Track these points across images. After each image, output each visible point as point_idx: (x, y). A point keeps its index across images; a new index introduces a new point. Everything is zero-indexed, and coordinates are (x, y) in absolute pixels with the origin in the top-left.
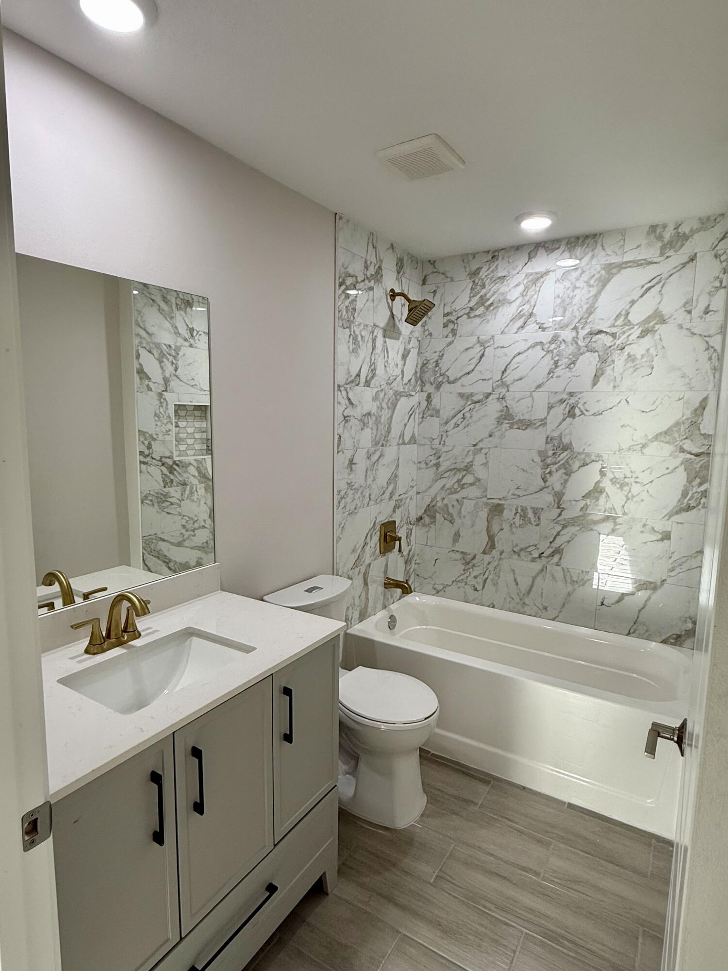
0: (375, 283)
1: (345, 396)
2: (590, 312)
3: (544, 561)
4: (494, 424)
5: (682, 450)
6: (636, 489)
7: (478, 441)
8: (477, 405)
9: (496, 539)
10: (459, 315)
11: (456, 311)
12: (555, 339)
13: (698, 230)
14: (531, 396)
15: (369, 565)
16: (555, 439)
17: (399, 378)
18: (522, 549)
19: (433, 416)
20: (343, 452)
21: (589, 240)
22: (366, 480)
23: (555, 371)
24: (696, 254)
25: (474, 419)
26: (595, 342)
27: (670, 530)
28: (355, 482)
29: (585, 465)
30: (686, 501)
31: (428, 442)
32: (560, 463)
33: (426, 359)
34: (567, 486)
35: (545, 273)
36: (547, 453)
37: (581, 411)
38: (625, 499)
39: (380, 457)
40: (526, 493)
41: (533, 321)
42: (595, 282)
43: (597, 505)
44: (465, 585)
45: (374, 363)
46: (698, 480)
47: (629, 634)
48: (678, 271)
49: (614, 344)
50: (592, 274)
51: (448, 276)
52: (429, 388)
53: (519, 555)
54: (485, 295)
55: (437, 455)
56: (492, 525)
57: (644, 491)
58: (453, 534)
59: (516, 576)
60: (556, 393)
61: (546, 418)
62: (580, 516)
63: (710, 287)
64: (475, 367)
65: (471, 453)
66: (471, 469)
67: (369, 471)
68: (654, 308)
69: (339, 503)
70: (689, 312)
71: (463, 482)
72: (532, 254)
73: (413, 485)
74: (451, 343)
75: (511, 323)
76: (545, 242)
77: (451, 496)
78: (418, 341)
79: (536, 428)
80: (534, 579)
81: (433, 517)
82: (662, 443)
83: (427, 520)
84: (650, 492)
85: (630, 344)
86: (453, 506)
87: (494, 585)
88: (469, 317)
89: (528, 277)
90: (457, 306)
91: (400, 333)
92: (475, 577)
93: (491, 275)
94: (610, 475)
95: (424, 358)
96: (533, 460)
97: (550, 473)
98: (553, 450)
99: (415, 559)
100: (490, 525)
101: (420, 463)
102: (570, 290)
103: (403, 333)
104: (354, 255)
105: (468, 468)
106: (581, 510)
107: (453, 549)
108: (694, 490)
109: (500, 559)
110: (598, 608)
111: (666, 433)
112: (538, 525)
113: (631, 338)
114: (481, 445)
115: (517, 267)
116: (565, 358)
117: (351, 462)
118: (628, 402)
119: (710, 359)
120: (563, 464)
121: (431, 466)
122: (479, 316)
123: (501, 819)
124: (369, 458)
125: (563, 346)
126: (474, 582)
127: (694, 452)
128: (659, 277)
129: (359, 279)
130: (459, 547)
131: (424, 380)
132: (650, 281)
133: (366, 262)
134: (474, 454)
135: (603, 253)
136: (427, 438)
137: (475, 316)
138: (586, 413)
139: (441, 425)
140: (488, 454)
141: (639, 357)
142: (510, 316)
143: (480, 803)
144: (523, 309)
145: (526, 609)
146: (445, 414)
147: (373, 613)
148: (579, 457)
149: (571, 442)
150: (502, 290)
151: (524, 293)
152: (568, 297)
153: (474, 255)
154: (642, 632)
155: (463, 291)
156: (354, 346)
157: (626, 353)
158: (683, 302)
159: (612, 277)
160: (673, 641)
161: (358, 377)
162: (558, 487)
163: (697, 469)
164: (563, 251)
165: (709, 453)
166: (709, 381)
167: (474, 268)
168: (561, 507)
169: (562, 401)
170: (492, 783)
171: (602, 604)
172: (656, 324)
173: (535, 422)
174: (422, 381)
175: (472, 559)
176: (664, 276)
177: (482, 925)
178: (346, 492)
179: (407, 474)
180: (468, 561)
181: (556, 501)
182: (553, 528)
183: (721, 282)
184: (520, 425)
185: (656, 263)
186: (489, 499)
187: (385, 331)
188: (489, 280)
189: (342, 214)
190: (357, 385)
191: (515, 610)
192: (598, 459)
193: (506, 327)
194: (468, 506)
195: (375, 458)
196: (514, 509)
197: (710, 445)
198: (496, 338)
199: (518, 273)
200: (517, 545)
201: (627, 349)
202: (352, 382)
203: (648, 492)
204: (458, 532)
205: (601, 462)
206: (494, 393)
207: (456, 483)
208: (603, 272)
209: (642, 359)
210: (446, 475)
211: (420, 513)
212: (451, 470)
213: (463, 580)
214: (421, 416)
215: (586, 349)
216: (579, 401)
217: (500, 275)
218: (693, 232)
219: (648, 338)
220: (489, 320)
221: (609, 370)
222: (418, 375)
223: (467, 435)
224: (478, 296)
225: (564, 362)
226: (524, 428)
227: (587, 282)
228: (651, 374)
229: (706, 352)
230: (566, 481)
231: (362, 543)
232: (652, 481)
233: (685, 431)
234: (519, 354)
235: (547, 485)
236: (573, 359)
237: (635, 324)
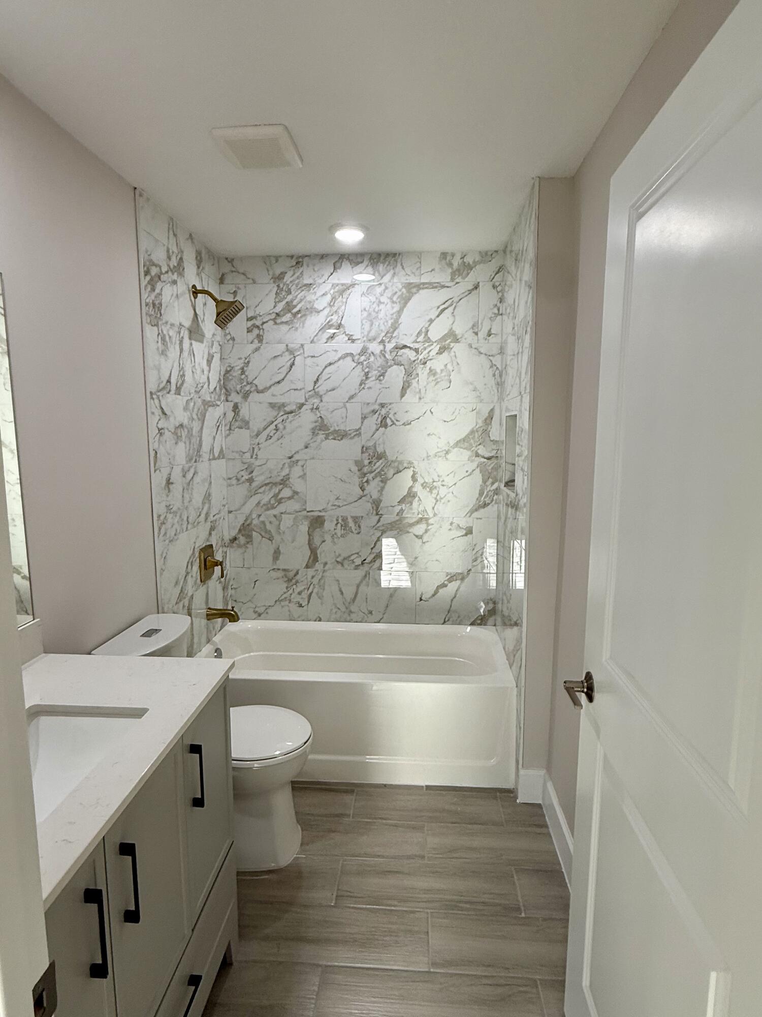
0: (177, 278)
1: (158, 405)
2: (395, 326)
3: (366, 567)
4: (309, 435)
5: (477, 455)
6: (443, 491)
7: (293, 453)
8: (290, 416)
9: (318, 552)
10: (264, 320)
11: (261, 316)
12: (364, 351)
13: (480, 262)
14: (345, 406)
15: (192, 597)
16: (371, 449)
17: (206, 386)
18: (345, 559)
19: (242, 428)
20: (160, 471)
21: (390, 258)
22: (183, 503)
23: (366, 382)
24: (479, 283)
25: (288, 429)
26: (401, 356)
27: (471, 525)
28: (174, 505)
29: (399, 472)
30: (482, 499)
31: (237, 456)
32: (376, 471)
33: (230, 366)
34: (383, 493)
35: (351, 285)
36: (363, 462)
37: (392, 421)
38: (435, 501)
39: (194, 474)
40: (345, 503)
41: (342, 332)
42: (397, 299)
43: (411, 509)
44: (289, 603)
45: (183, 368)
46: (490, 480)
47: (444, 623)
48: (466, 296)
49: (418, 359)
50: (394, 292)
51: (249, 276)
52: (235, 398)
53: (342, 565)
54: (292, 301)
55: (250, 470)
56: (313, 539)
57: (449, 493)
58: (272, 551)
59: (341, 586)
60: (368, 404)
61: (360, 428)
62: (397, 521)
63: (491, 313)
64: (285, 377)
65: (287, 465)
66: (287, 482)
67: (185, 491)
68: (449, 327)
69: (160, 529)
70: (476, 334)
71: (280, 496)
72: (338, 265)
73: (225, 503)
74: (257, 349)
75: (320, 333)
76: (349, 255)
77: (268, 512)
78: (220, 345)
79: (351, 438)
80: (358, 586)
81: (249, 537)
82: (462, 450)
83: (242, 540)
84: (455, 494)
85: (431, 359)
86: (270, 522)
87: (319, 598)
88: (276, 323)
89: (335, 288)
90: (261, 310)
91: (203, 336)
92: (300, 593)
93: (296, 282)
94: (420, 480)
95: (227, 365)
96: (350, 470)
97: (367, 481)
98: (369, 459)
99: (231, 584)
100: (311, 537)
101: (230, 479)
102: (375, 305)
103: (206, 336)
104: (157, 241)
105: (284, 482)
106: (397, 515)
107: (275, 567)
108: (488, 490)
109: (324, 571)
110: (418, 603)
111: (464, 440)
112: (359, 533)
113: (431, 354)
114: (296, 457)
115: (323, 275)
116: (375, 370)
117: (169, 482)
118: (432, 413)
119: (494, 375)
120: (378, 472)
121: (243, 482)
122: (286, 323)
123: (375, 821)
124: (184, 476)
125: (372, 359)
126: (298, 599)
127: (486, 456)
128: (450, 301)
129: (164, 269)
130: (281, 564)
131: (228, 388)
132: (444, 303)
133: (168, 251)
134: (290, 467)
135: (403, 273)
136: (237, 452)
137: (282, 323)
138: (397, 423)
139: (251, 437)
140: (305, 466)
141: (438, 371)
142: (319, 325)
143: (352, 812)
144: (332, 319)
145: (353, 616)
146: (256, 425)
147: (199, 650)
148: (393, 465)
149: (385, 451)
150: (308, 298)
151: (332, 304)
152: (374, 311)
153: (277, 259)
154: (455, 619)
155: (267, 295)
156: (163, 347)
157: (428, 368)
158: (470, 325)
159: (412, 296)
160: (479, 622)
161: (169, 384)
162: (375, 495)
163: (490, 471)
164: (367, 266)
165: (497, 457)
166: (494, 395)
167: (278, 272)
168: (379, 513)
169: (374, 412)
170: (356, 791)
171: (421, 600)
172: (451, 342)
173: (349, 432)
174: (226, 389)
175: (295, 576)
176: (456, 299)
177: (392, 923)
178: (166, 517)
179: (219, 493)
180: (291, 578)
181: (375, 508)
182: (373, 534)
183: (499, 310)
184: (336, 435)
185: (448, 287)
186: (308, 512)
187: (190, 332)
188: (294, 286)
189: (143, 190)
190: (168, 393)
191: (341, 620)
192: (409, 465)
193: (316, 336)
194: (287, 521)
195: (189, 475)
196: (335, 519)
197: (498, 450)
198: (306, 347)
199: (324, 282)
200: (340, 555)
201: (429, 364)
202: (164, 388)
203: (452, 493)
204: (278, 549)
205: (412, 469)
206: (307, 403)
207: (273, 499)
208: (404, 290)
209: (441, 373)
210: (261, 490)
211: (234, 533)
212: (266, 485)
213: (286, 598)
214: (228, 427)
215: (393, 362)
216: (390, 411)
217: (306, 282)
218: (476, 263)
219: (445, 354)
220: (297, 328)
221: (414, 382)
222: (222, 382)
223: (281, 447)
224: (284, 302)
225: (374, 374)
226: (339, 438)
227: (391, 298)
228: (449, 387)
229: (491, 369)
230: (383, 488)
231: (184, 573)
232: (455, 484)
233: (478, 438)
234: (330, 364)
235: (365, 493)
236: (382, 371)
237: (434, 341)
